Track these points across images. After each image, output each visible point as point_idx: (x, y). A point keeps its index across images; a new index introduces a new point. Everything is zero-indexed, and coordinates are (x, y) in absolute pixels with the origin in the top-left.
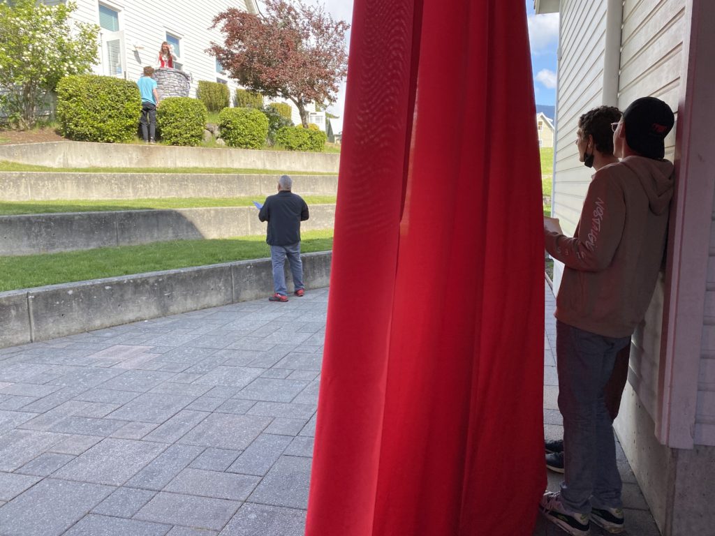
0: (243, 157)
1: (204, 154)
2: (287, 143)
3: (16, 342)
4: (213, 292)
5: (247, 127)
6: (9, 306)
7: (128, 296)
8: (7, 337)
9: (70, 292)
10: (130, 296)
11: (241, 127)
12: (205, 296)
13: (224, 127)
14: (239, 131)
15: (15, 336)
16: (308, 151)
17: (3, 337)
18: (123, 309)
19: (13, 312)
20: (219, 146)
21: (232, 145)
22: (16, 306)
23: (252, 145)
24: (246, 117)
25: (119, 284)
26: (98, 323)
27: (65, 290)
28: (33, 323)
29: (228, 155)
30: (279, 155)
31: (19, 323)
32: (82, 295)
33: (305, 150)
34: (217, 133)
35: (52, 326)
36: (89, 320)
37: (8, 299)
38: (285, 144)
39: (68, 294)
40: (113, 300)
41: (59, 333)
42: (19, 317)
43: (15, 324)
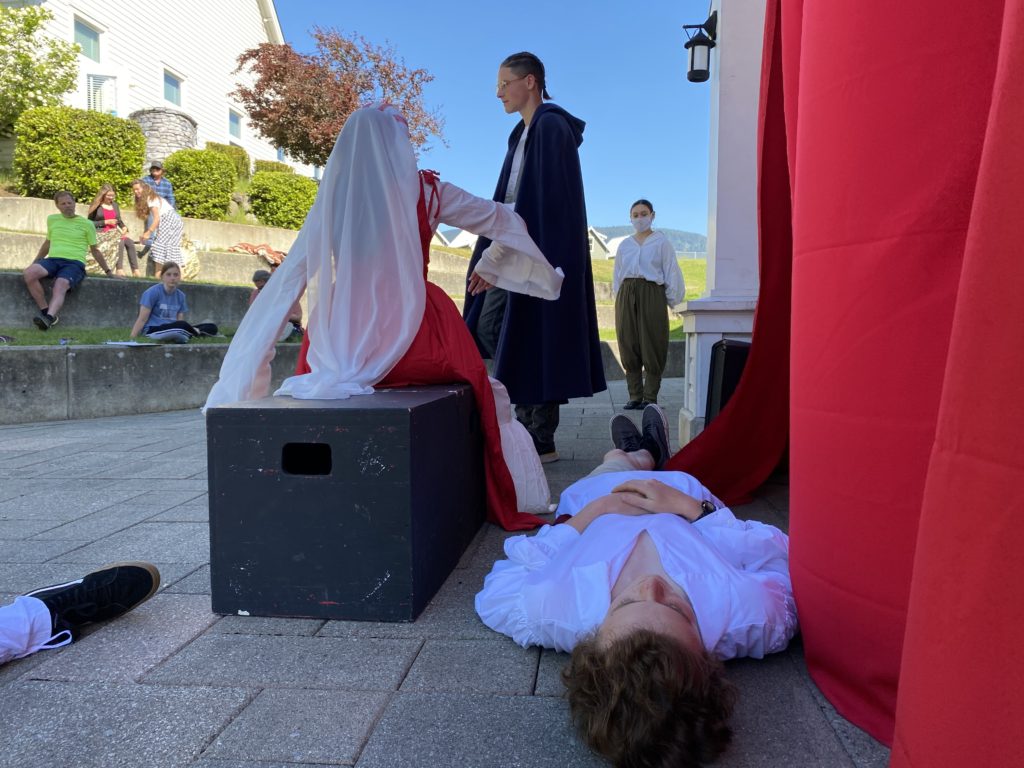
0: (284, 240)
1: (231, 233)
3: (48, 416)
6: (43, 363)
7: (193, 370)
8: (39, 407)
9: (121, 355)
10: (195, 371)
13: (258, 197)
15: (48, 408)
17: (33, 406)
18: (186, 388)
19: (48, 373)
20: (250, 223)
21: (268, 223)
22: (53, 364)
26: (153, 403)
27: (115, 351)
28: (72, 392)
29: (265, 237)
31: (54, 390)
32: (135, 360)
34: (247, 206)
35: (95, 399)
36: (144, 398)
37: (42, 353)
39: (118, 357)
40: (173, 374)
41: (104, 411)
42: (56, 381)
43: (48, 391)
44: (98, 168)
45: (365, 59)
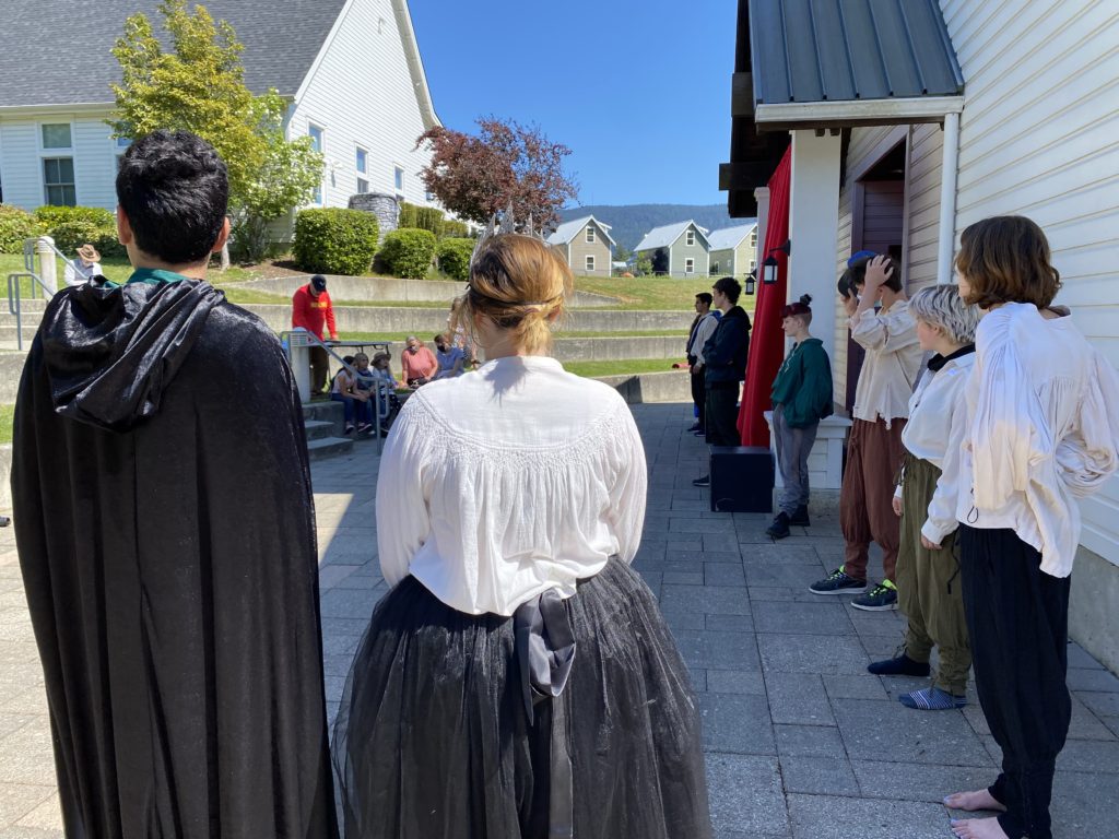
44: (353, 250)
45: (517, 139)
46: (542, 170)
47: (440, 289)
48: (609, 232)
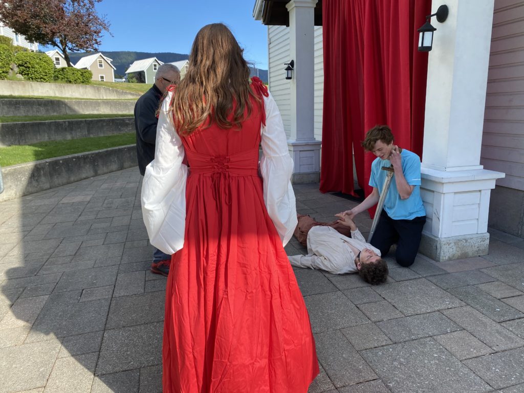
0: (40, 88)
1: (13, 86)
2: (67, 78)
3: (44, 188)
4: (113, 163)
5: (41, 67)
7: (82, 164)
8: (42, 185)
9: (61, 162)
11: (37, 66)
12: (110, 165)
13: (23, 66)
14: (36, 69)
16: (82, 84)
18: (81, 172)
20: (20, 80)
21: (29, 79)
22: (43, 169)
23: (45, 79)
24: (40, 59)
25: (78, 158)
26: (72, 179)
27: (59, 160)
28: (49, 178)
29: (30, 87)
30: (64, 87)
32: (65, 163)
33: (79, 83)
34: (16, 70)
35: (57, 180)
36: (69, 177)
38: (66, 79)
40: (77, 167)
41: (59, 184)
42: (45, 175)
43: (43, 179)
46: (83, 11)
47: (20, 87)
48: (111, 62)
